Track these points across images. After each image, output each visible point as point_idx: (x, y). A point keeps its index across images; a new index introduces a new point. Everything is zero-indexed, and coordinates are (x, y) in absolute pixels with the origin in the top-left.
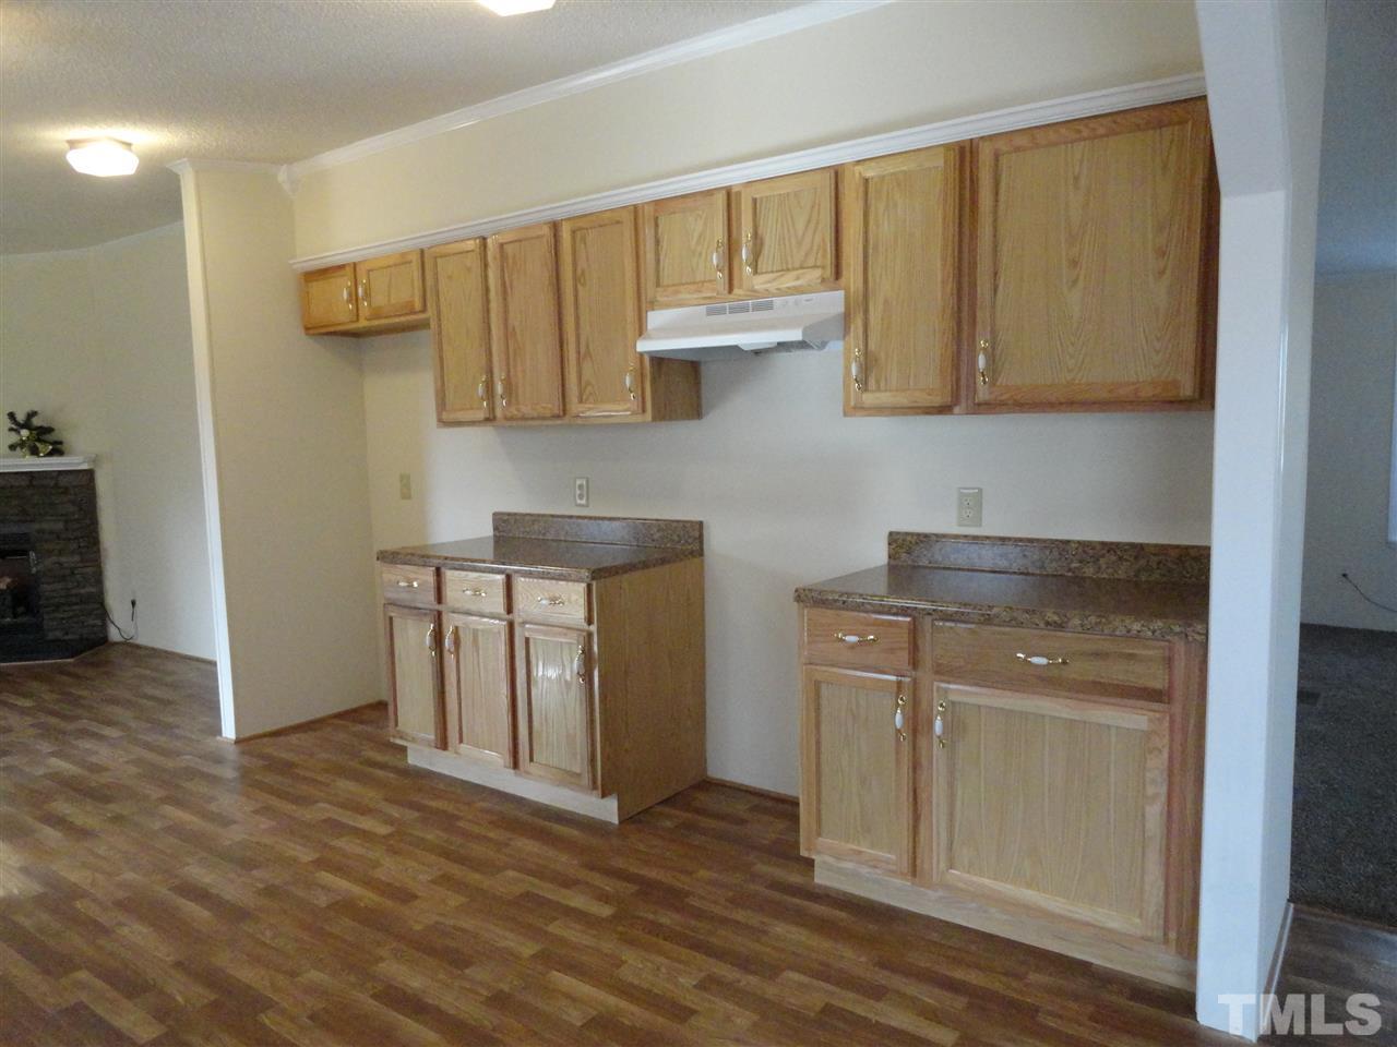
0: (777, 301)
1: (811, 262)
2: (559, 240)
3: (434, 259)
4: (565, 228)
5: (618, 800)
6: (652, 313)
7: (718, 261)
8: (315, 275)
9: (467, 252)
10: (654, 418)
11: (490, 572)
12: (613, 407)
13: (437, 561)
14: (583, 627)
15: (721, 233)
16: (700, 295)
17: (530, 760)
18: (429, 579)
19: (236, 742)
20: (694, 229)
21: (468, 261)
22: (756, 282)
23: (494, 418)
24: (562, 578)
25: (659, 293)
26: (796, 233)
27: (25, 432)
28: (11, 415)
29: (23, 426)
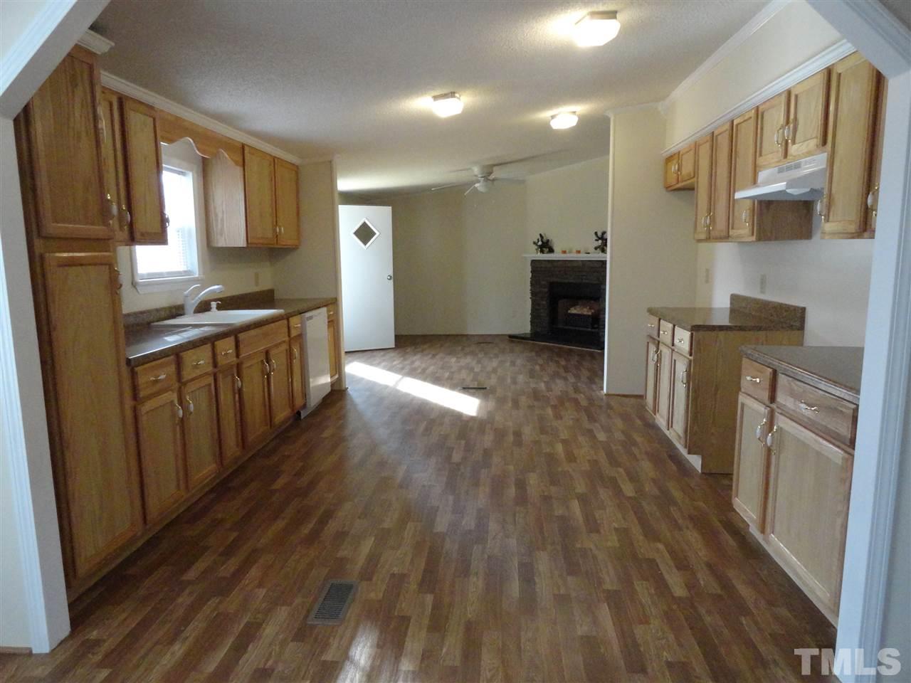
0: (803, 161)
1: (814, 135)
2: (733, 129)
3: (699, 146)
4: (735, 123)
5: (703, 459)
6: (760, 173)
7: (778, 137)
8: (669, 159)
9: (707, 141)
10: (759, 239)
11: (669, 322)
12: (741, 232)
13: (659, 314)
14: (688, 356)
15: (782, 120)
16: (773, 161)
17: (672, 427)
18: (657, 323)
19: (605, 395)
20: (776, 118)
21: (708, 146)
22: (793, 149)
23: (710, 238)
24: (684, 328)
25: (760, 161)
26: (810, 115)
27: (600, 241)
28: (596, 233)
29: (600, 239)
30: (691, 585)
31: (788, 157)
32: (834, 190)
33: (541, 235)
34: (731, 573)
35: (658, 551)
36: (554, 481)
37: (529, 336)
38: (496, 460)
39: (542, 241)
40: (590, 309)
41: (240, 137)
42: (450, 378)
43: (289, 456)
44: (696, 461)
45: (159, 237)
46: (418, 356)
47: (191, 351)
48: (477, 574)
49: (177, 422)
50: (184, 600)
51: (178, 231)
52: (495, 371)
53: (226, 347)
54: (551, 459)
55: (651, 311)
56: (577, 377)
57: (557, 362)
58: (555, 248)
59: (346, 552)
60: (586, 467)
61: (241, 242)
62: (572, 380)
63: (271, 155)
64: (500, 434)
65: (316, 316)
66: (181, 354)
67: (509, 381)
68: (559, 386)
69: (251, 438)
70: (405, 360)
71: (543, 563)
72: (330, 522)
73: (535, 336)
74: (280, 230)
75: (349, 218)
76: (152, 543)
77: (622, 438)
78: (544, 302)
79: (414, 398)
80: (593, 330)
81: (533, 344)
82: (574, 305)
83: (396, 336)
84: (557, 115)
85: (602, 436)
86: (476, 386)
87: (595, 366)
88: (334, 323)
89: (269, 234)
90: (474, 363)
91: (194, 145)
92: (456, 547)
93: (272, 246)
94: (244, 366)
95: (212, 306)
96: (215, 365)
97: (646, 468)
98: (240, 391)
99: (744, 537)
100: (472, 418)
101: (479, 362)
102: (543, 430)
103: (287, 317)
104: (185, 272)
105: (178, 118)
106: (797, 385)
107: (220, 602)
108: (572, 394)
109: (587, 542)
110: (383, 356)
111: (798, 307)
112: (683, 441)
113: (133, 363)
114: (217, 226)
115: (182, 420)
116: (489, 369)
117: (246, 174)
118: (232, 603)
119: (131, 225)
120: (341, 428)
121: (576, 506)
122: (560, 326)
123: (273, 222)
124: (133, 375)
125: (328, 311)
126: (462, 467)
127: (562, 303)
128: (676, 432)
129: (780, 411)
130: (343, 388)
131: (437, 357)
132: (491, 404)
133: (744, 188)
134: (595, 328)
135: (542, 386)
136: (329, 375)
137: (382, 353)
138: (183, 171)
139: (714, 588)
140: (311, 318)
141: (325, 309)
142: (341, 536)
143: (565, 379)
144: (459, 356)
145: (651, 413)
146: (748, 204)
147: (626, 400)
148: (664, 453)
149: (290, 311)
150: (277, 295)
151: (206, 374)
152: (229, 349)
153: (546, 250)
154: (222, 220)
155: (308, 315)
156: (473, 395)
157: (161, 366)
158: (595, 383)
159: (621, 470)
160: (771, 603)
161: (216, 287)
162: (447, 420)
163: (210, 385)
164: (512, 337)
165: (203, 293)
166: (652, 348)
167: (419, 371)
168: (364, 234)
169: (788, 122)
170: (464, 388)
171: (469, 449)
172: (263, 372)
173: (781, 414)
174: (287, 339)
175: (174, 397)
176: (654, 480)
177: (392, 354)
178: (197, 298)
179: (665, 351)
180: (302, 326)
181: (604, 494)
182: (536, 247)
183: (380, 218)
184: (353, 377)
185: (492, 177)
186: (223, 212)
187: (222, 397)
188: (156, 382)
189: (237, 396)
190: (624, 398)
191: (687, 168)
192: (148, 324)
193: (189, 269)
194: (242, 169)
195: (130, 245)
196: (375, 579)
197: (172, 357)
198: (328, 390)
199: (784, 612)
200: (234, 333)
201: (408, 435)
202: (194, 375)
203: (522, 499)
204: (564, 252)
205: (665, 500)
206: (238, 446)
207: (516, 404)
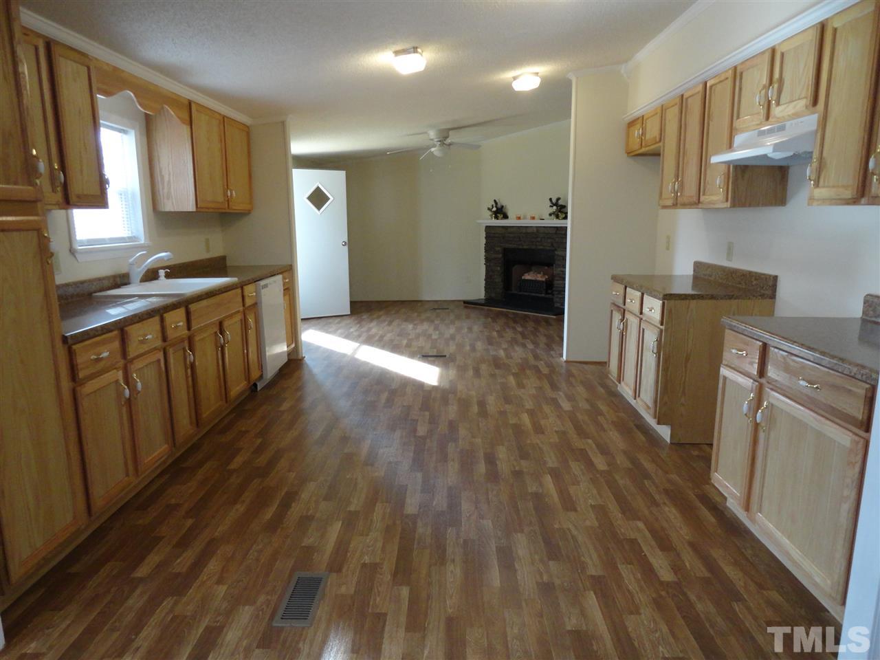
0: (788, 124)
1: (803, 95)
2: (706, 93)
3: (666, 110)
4: (708, 85)
5: (672, 430)
6: (736, 137)
7: (760, 99)
8: (631, 124)
9: (676, 104)
10: (734, 205)
11: (637, 290)
12: (714, 198)
13: (625, 282)
14: (659, 325)
15: (765, 80)
16: (754, 123)
17: (639, 396)
18: (622, 291)
19: (565, 362)
20: (756, 78)
21: (676, 110)
22: (777, 111)
23: (677, 204)
24: (655, 297)
25: (737, 124)
26: (799, 74)
27: (555, 207)
28: (551, 199)
29: (554, 205)
30: (677, 568)
31: (770, 119)
32: (825, 154)
33: (495, 201)
34: (717, 554)
35: (639, 530)
36: (524, 455)
37: (483, 302)
38: (463, 432)
39: (496, 207)
40: (544, 274)
41: (187, 93)
42: (408, 346)
43: (247, 432)
44: (665, 432)
45: (98, 199)
46: (373, 324)
47: (137, 324)
48: (453, 561)
49: (123, 403)
50: (136, 601)
51: (121, 194)
52: (453, 338)
53: (176, 320)
54: (518, 430)
55: (616, 279)
56: (535, 343)
57: (514, 328)
58: (510, 214)
59: (311, 540)
60: (555, 439)
61: (190, 206)
62: (530, 346)
63: (220, 114)
64: (464, 404)
65: (270, 284)
66: (126, 329)
67: (468, 348)
68: (519, 353)
69: (205, 414)
70: (361, 327)
71: (522, 546)
72: (293, 505)
73: (490, 301)
74: (231, 194)
75: (303, 182)
76: (99, 535)
77: (587, 406)
78: (499, 268)
79: (373, 367)
80: (547, 296)
81: (488, 310)
82: (528, 271)
83: (351, 302)
84: (520, 75)
85: (566, 406)
86: (435, 354)
87: (551, 332)
88: (290, 290)
89: (220, 198)
90: (431, 331)
91: (135, 99)
92: (429, 530)
93: (224, 211)
94: (197, 338)
95: (160, 274)
96: (164, 339)
97: (615, 439)
98: (193, 366)
99: (722, 512)
100: (434, 387)
101: (436, 329)
102: (507, 400)
103: (241, 286)
104: (129, 238)
105: (115, 69)
106: (794, 361)
107: (176, 603)
108: (532, 361)
109: (564, 521)
110: (339, 323)
111: (770, 276)
112: (652, 411)
113: (70, 341)
114: (163, 189)
115: (129, 401)
116: (447, 335)
117: (194, 131)
118: (187, 604)
119: (65, 186)
120: (300, 399)
121: (548, 480)
122: (514, 292)
123: (224, 186)
124: (71, 354)
125: (284, 278)
126: (428, 440)
127: (516, 269)
128: (644, 403)
129: (771, 387)
130: (300, 358)
131: (393, 324)
132: (452, 373)
133: (717, 153)
134: (549, 294)
135: (502, 353)
136: (286, 343)
137: (338, 320)
138: (125, 128)
139: (702, 572)
140: (266, 286)
141: (280, 277)
142: (305, 521)
143: (524, 346)
144: (416, 322)
145: (616, 381)
146: (723, 168)
147: (586, 367)
148: (631, 423)
149: (244, 280)
150: (229, 263)
151: (155, 349)
152: (179, 322)
153: (500, 216)
154: (169, 182)
155: (262, 283)
156: (432, 363)
157: (103, 343)
158: (553, 350)
159: (590, 441)
160: (761, 587)
161: (163, 254)
162: (408, 390)
163: (159, 361)
164: (465, 302)
165: (149, 260)
166: (617, 317)
167: (377, 338)
168: (318, 198)
169: (771, 82)
170: (423, 356)
171: (433, 421)
172: (216, 344)
173: (772, 389)
174: (241, 309)
175: (120, 374)
176: (625, 452)
177: (348, 321)
178: (143, 266)
179: (633, 321)
180: (256, 295)
181: (576, 467)
182: (490, 213)
183: (333, 182)
184: (309, 345)
185: (448, 141)
186: (169, 174)
187: (173, 373)
188: (98, 360)
189: (189, 371)
190: (584, 365)
191: (652, 131)
192: (90, 295)
193: (134, 235)
194: (189, 127)
195: (66, 209)
196: (344, 570)
197: (115, 332)
198: (285, 360)
199: (775, 596)
200: (186, 304)
201: (369, 408)
202: (142, 351)
203: (493, 475)
204: (519, 218)
205: (638, 474)
206: (191, 423)
207: (477, 372)
